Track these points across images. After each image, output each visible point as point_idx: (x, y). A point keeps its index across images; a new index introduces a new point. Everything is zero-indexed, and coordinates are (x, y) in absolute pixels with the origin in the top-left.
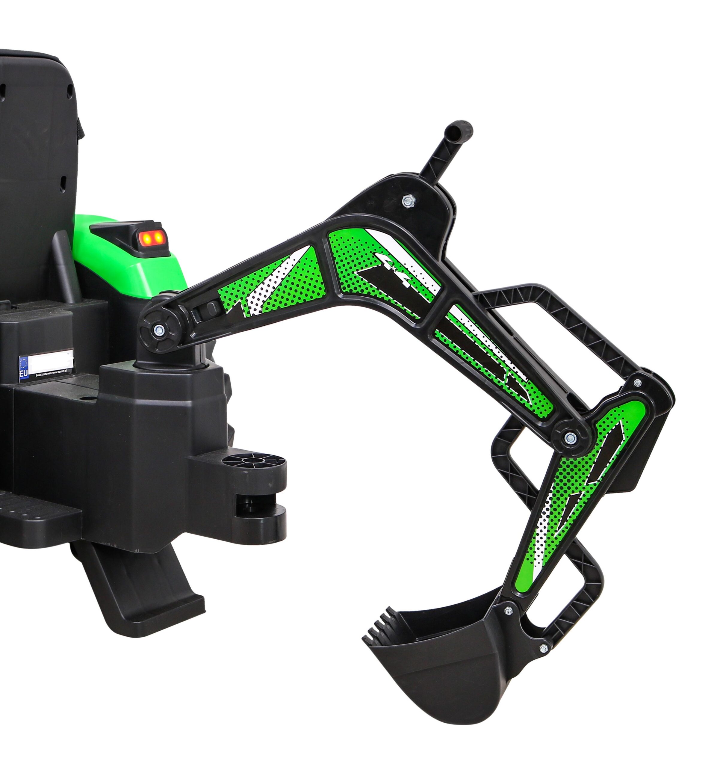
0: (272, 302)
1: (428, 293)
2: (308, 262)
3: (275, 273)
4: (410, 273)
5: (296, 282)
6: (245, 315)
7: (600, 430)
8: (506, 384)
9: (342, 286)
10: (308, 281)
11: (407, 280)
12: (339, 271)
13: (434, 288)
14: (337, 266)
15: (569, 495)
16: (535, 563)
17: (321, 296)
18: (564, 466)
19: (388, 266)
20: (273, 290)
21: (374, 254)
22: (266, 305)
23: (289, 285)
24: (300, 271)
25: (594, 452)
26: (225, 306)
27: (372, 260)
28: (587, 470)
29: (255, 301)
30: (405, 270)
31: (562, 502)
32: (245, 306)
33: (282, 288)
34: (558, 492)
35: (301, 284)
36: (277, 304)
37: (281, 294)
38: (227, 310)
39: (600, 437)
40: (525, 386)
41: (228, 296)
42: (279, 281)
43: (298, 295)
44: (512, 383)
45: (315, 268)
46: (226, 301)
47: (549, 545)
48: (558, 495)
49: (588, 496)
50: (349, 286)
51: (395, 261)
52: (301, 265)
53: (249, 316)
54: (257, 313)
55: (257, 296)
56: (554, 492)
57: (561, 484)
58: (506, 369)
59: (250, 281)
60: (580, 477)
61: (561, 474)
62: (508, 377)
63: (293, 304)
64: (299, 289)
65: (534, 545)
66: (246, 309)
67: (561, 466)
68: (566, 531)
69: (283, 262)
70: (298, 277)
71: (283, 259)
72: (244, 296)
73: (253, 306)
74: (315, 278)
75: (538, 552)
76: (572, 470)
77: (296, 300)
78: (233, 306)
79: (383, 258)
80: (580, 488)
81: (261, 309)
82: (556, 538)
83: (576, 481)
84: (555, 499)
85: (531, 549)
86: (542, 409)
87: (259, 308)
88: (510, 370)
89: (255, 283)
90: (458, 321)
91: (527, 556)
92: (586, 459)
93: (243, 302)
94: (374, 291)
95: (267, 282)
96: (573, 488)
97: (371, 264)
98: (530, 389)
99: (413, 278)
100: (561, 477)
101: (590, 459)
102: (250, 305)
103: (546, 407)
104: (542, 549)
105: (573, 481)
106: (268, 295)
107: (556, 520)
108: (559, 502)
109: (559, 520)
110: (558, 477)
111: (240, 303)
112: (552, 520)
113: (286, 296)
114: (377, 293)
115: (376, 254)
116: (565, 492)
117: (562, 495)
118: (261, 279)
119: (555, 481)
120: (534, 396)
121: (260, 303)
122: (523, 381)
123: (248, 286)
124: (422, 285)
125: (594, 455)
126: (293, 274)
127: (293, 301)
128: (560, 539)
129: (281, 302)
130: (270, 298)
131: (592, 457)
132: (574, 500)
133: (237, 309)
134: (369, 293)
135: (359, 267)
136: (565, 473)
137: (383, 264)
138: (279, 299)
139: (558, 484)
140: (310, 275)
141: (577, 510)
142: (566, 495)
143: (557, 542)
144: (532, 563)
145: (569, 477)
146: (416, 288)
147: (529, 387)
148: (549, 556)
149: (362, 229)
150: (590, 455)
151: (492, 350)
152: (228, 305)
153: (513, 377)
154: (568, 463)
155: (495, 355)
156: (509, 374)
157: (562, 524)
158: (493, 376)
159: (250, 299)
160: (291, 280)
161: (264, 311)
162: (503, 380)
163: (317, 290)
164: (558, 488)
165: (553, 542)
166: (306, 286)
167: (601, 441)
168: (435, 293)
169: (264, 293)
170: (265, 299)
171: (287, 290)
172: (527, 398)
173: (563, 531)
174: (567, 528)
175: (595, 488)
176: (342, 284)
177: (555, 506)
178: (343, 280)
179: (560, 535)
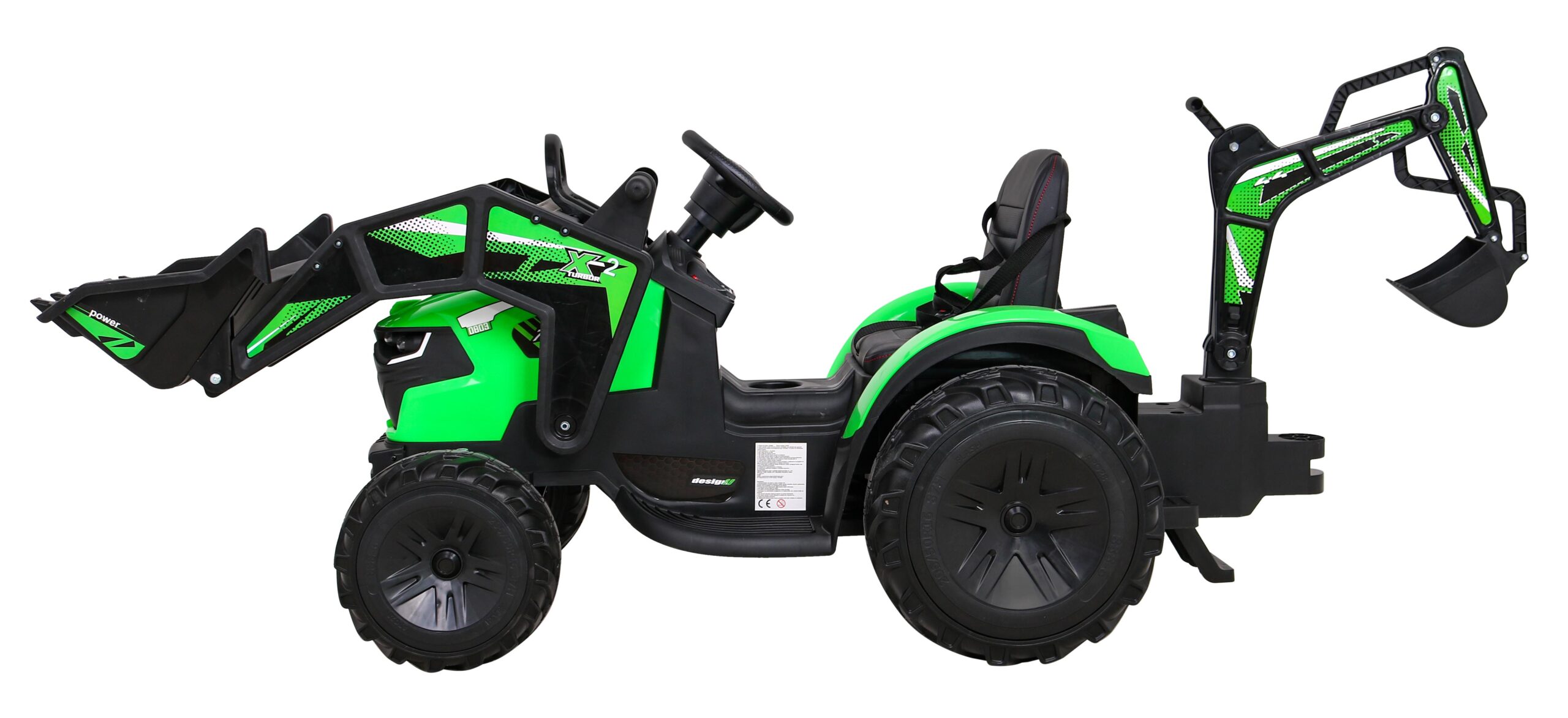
0: (1250, 269)
1: (1297, 164)
2: (1238, 232)
3: (1233, 258)
4: (1278, 170)
5: (1246, 247)
6: (1249, 292)
7: (1442, 101)
8: (1379, 143)
9: (1264, 218)
10: (1249, 238)
11: (1282, 173)
12: (1253, 215)
13: (1295, 158)
14: (1249, 214)
15: (1462, 149)
16: (1480, 201)
17: (1263, 235)
18: (1444, 138)
19: (1267, 182)
20: (1243, 265)
21: (1254, 187)
22: (1250, 275)
23: (1245, 252)
24: (1240, 241)
25: (1451, 115)
26: (1237, 303)
27: (1257, 189)
28: (1457, 127)
29: (1244, 281)
30: (1275, 172)
31: (1462, 156)
32: (1243, 289)
33: (1245, 258)
34: (1454, 153)
35: (1249, 244)
36: (1253, 267)
37: (1248, 261)
38: (1240, 303)
39: (1446, 104)
40: (1386, 132)
41: (1231, 297)
42: (1239, 258)
43: (1254, 250)
44: (1381, 139)
45: (1244, 230)
46: (1234, 300)
47: (1478, 185)
48: (1456, 155)
49: (1471, 139)
50: (1266, 213)
51: (1266, 176)
52: (1237, 238)
53: (1251, 290)
54: (1252, 283)
55: (1241, 278)
56: (1452, 155)
57: (1452, 148)
58: (1370, 139)
59: (1229, 277)
60: (1457, 135)
61: (1446, 143)
62: (1376, 140)
63: (1259, 256)
64: (1252, 247)
65: (1471, 193)
66: (1246, 289)
67: (1443, 139)
68: (1478, 168)
69: (1228, 249)
70: (1243, 244)
71: (1227, 248)
72: (1237, 287)
73: (1247, 284)
74: (1249, 233)
75: (1476, 194)
76: (1454, 142)
77: (1257, 253)
78: (1240, 297)
79: (1260, 182)
80: (1463, 140)
81: (1251, 280)
82: (1478, 177)
83: (1457, 138)
84: (1456, 159)
85: (1471, 196)
86: (1407, 128)
87: (1250, 280)
88: (1372, 136)
89: (1233, 274)
90: (1324, 154)
91: (1473, 202)
92: (1451, 122)
93: (1241, 289)
94: (1278, 199)
95: (1235, 266)
96: (1459, 144)
97: (1259, 192)
98: (1390, 130)
99: (1282, 169)
100: (1448, 145)
101: (1453, 120)
102: (1244, 286)
103: (1407, 125)
104: (1477, 190)
105: (1456, 140)
106: (1244, 269)
107: (1468, 169)
108: (1460, 158)
109: (1470, 167)
110: (1447, 147)
111: (1240, 292)
112: (1466, 171)
113: (1251, 258)
114: (1280, 197)
115: (1255, 185)
116: (1458, 149)
117: (1458, 153)
118: (1232, 269)
119: (1447, 150)
120: (1396, 129)
121: (1247, 278)
122: (1383, 132)
123: (1232, 280)
124: (1290, 166)
125: (1453, 117)
126: (1240, 246)
127: (1257, 255)
128: (1480, 175)
129: (1254, 264)
130: (1247, 270)
131: (1453, 118)
132: (1466, 149)
133: (1243, 295)
134: (1277, 202)
135: (1257, 201)
136: (1448, 141)
137: (1263, 184)
138: (1251, 264)
139: (1450, 150)
140: (1246, 235)
141: (1473, 152)
142: (1460, 151)
143: (1480, 179)
144: (1479, 203)
145: (1452, 141)
146: (1290, 170)
147: (1388, 130)
148: (1483, 190)
149: (1235, 186)
150: (1451, 119)
151: (1354, 142)
152: (1237, 300)
153: (1377, 136)
154: (1444, 134)
155: (1357, 141)
156: (1374, 138)
157: (1473, 167)
158: (1370, 149)
159: (1241, 284)
160: (1243, 249)
161: (1253, 277)
162: (1375, 144)
163: (1258, 236)
164: (1452, 152)
165: (1478, 181)
166: (1252, 241)
167: (1448, 106)
168: (1300, 160)
169: (1241, 272)
170: (1246, 273)
171: (1248, 255)
172: (1394, 135)
173: (1477, 170)
174: (1477, 166)
175: (1469, 132)
176: (1262, 217)
177: (1460, 162)
178: (1260, 215)
179: (1477, 174)
